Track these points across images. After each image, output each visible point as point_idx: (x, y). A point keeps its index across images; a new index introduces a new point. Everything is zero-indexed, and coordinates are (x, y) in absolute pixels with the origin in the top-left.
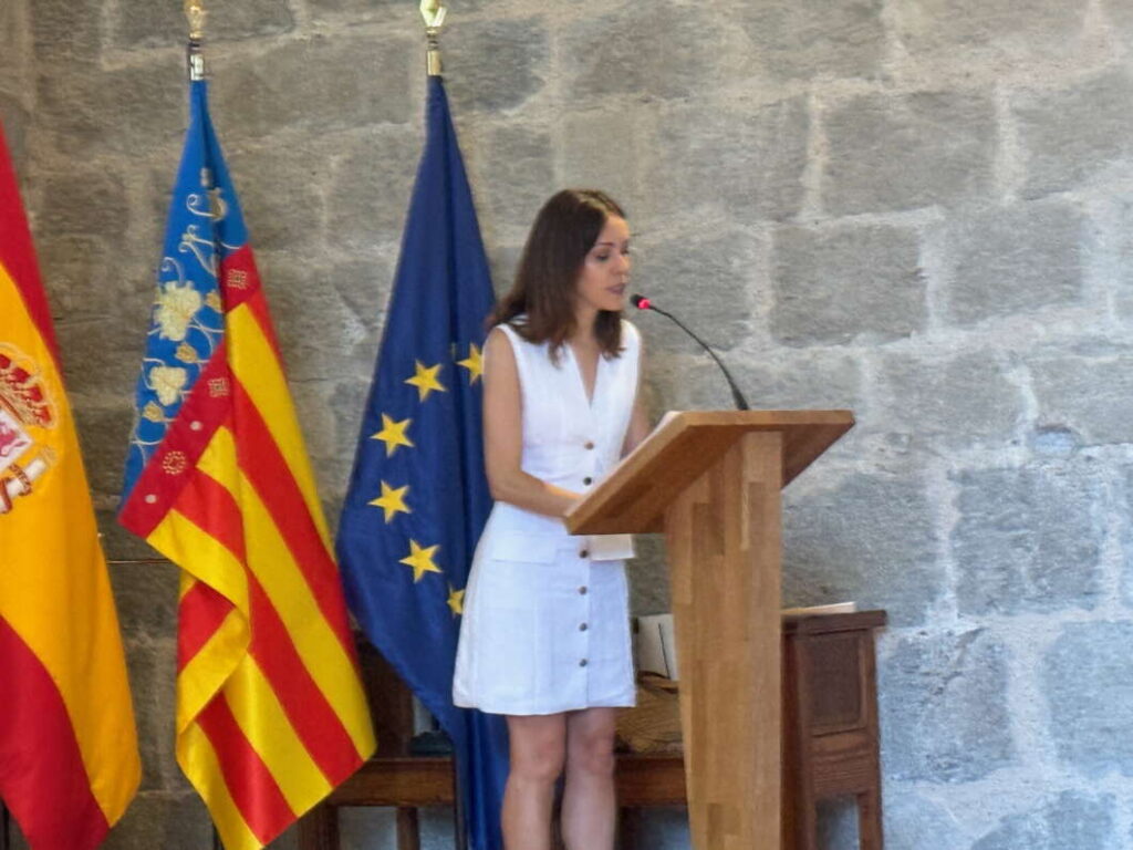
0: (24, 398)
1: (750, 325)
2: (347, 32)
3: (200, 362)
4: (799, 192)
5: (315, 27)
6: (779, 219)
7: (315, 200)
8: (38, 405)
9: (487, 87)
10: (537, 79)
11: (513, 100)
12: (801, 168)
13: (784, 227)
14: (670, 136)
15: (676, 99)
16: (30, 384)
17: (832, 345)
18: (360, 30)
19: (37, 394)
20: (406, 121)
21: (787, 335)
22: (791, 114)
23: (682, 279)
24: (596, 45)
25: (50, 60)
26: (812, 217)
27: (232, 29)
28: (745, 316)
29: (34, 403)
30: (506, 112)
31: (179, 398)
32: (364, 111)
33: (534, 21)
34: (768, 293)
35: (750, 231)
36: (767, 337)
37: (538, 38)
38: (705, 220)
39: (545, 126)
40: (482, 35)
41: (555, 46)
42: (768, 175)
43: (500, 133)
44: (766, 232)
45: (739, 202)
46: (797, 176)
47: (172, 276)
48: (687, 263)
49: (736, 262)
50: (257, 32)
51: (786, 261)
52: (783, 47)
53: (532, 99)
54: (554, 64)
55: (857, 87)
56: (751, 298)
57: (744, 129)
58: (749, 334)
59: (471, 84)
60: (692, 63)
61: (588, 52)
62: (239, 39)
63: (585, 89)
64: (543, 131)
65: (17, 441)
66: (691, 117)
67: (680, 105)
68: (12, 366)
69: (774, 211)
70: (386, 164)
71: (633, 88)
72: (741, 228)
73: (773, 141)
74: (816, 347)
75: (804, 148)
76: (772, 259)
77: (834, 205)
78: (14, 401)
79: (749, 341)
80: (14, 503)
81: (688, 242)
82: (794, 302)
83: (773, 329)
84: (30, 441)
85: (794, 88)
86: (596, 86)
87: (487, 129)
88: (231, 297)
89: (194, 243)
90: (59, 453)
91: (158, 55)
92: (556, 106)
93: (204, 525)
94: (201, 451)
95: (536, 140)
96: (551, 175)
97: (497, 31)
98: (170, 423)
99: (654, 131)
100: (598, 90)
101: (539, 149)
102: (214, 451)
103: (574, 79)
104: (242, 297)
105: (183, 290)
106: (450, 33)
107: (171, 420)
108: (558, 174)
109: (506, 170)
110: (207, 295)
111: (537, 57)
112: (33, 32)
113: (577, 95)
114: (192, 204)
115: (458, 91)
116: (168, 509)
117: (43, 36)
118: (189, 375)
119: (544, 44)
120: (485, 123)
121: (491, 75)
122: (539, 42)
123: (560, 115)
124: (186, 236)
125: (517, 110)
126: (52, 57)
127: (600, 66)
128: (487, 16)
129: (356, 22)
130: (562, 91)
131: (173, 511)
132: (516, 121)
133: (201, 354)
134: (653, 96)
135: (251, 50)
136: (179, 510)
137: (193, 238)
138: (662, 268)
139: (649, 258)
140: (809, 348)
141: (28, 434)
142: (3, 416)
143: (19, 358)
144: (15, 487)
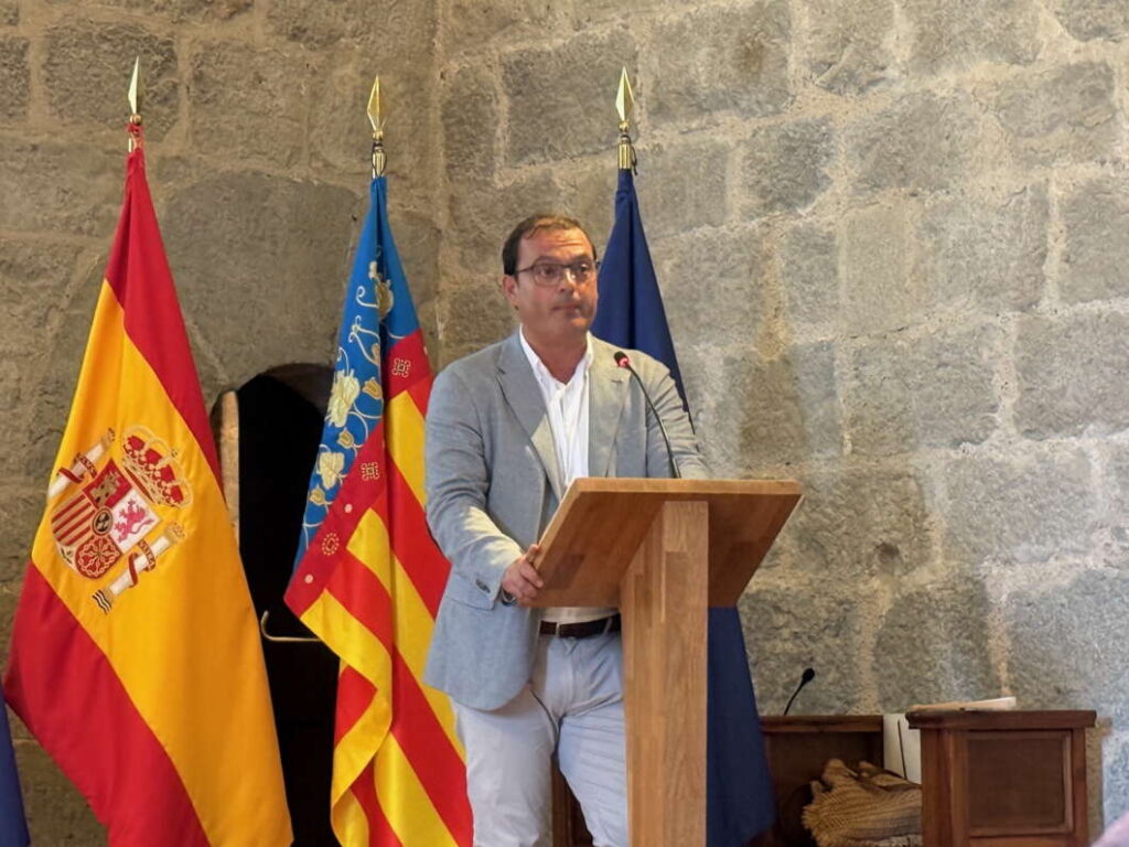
0: (154, 478)
1: (996, 416)
2: (679, 140)
3: (356, 447)
4: (1040, 281)
5: (654, 137)
6: (1022, 309)
8: (169, 485)
9: (785, 187)
10: (825, 177)
11: (807, 198)
12: (1043, 256)
13: (1026, 317)
14: (933, 229)
15: (938, 192)
16: (161, 464)
17: (1067, 437)
18: (692, 139)
19: (168, 474)
20: (722, 224)
21: (1027, 427)
22: (1033, 202)
23: (941, 372)
24: (874, 141)
25: (458, 180)
26: (1051, 305)
27: (591, 143)
28: (993, 408)
29: (164, 484)
30: (800, 211)
31: (338, 480)
32: (690, 216)
33: (825, 120)
34: (1013, 385)
35: (997, 322)
36: (1012, 431)
37: (827, 137)
38: (958, 314)
39: (830, 224)
40: (782, 137)
41: (842, 146)
42: (1013, 264)
43: (795, 231)
44: (1012, 321)
45: (988, 292)
46: (1039, 265)
47: (343, 365)
48: (946, 356)
49: (986, 354)
51: (1028, 351)
52: (1030, 135)
53: (820, 198)
54: (840, 160)
55: (1088, 171)
56: (997, 391)
57: (995, 220)
58: (997, 427)
59: (774, 185)
60: (952, 155)
61: (868, 148)
62: (596, 153)
63: (866, 185)
64: (831, 228)
65: (146, 519)
66: (950, 209)
67: (941, 193)
68: (146, 448)
69: (1019, 301)
70: (705, 266)
71: (903, 182)
72: (991, 319)
73: (1018, 230)
74: (1055, 439)
75: (1045, 236)
76: (1016, 350)
77: (1069, 293)
78: (146, 481)
79: (995, 434)
80: (139, 577)
81: (945, 335)
82: (1034, 393)
83: (1017, 422)
84: (157, 520)
85: (1037, 175)
86: (872, 183)
87: (786, 229)
88: (393, 385)
89: (359, 333)
90: (189, 530)
91: (537, 170)
92: (843, 203)
93: (348, 605)
94: (351, 533)
95: (824, 238)
96: (835, 272)
97: (795, 132)
98: (329, 506)
99: (920, 224)
100: (875, 186)
101: (825, 247)
102: (361, 533)
103: (857, 175)
104: (405, 385)
105: (347, 378)
106: (758, 136)
107: (330, 503)
108: (842, 269)
109: (800, 268)
110: (366, 383)
111: (827, 155)
112: (447, 156)
113: (858, 191)
114: (361, 296)
115: (764, 193)
116: (321, 591)
117: (453, 158)
118: (346, 460)
119: (832, 142)
120: (784, 223)
121: (790, 175)
122: (828, 140)
123: (845, 212)
124: (353, 327)
125: (809, 209)
126: (459, 177)
127: (877, 163)
128: (788, 119)
129: (685, 130)
130: (846, 188)
131: (326, 591)
132: (809, 219)
133: (357, 439)
134: (920, 189)
135: (606, 161)
136: (330, 590)
137: (359, 328)
138: (924, 361)
139: (914, 353)
140: (1049, 440)
141: (157, 512)
142: (134, 494)
143: (153, 440)
144: (141, 562)
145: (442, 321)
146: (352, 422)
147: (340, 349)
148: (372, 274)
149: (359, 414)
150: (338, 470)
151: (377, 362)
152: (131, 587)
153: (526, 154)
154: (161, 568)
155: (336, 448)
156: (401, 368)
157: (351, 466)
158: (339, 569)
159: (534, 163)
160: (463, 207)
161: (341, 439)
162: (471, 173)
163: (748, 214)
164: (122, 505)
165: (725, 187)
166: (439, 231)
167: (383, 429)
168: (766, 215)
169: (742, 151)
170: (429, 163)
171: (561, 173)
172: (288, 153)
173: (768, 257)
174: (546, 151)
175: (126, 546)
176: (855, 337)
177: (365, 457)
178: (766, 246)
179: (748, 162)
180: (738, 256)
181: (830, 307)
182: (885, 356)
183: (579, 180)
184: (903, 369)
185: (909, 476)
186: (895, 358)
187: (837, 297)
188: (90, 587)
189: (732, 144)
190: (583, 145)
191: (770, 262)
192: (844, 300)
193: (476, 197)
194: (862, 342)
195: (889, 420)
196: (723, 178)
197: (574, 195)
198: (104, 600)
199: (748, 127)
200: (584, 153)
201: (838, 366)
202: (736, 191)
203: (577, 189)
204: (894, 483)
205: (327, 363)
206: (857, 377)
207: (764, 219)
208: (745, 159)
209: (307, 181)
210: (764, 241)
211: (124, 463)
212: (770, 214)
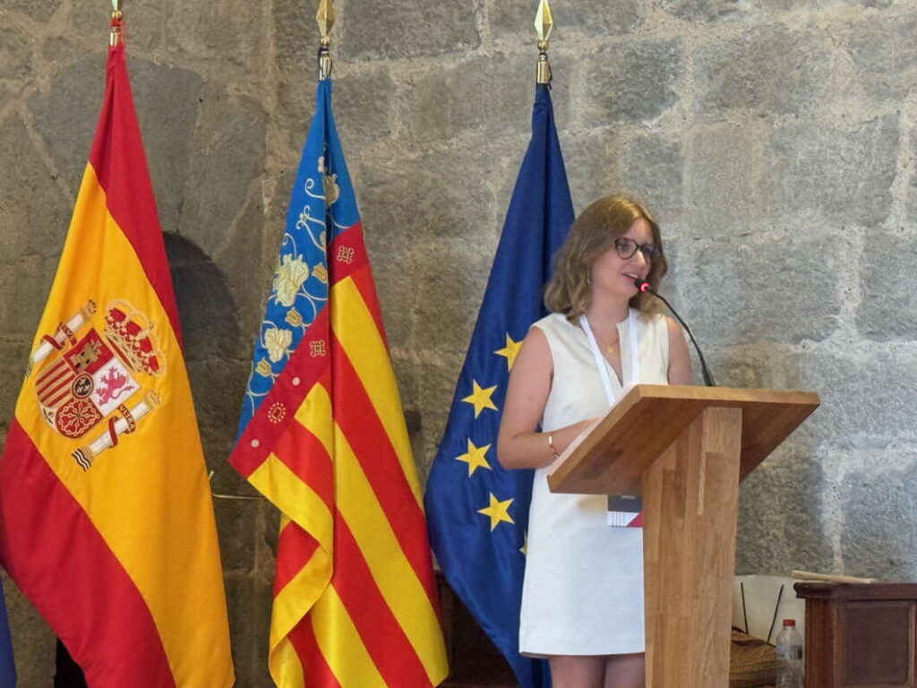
0: (134, 348)
1: (839, 319)
2: (520, 50)
3: (304, 326)
4: (887, 200)
5: (495, 45)
6: (869, 225)
7: (488, 195)
8: (147, 355)
9: (631, 100)
10: (673, 94)
11: (653, 112)
12: (891, 179)
13: (871, 232)
14: (780, 148)
15: (787, 115)
16: (141, 336)
17: (909, 340)
19: (146, 345)
20: (564, 128)
21: (869, 329)
22: (884, 131)
23: (784, 276)
24: (724, 65)
26: (898, 223)
27: (431, 46)
28: (836, 311)
29: (143, 354)
30: (645, 123)
31: (285, 356)
33: (673, 43)
34: (856, 291)
35: (844, 234)
36: (854, 331)
37: (676, 58)
38: (806, 224)
39: (675, 136)
40: (629, 55)
41: (690, 67)
42: (861, 185)
43: (639, 140)
44: (857, 235)
45: (835, 208)
46: (887, 187)
47: (289, 250)
48: (789, 261)
49: (831, 263)
50: (449, 48)
51: (874, 263)
52: (882, 70)
53: (666, 112)
54: (689, 80)
56: (842, 296)
57: (844, 144)
58: (838, 328)
59: (619, 98)
60: (803, 83)
61: (717, 72)
62: (435, 55)
63: (714, 104)
64: (676, 140)
65: (126, 385)
66: (799, 131)
67: (791, 118)
68: (127, 320)
69: (866, 217)
71: (752, 104)
72: (836, 232)
73: (868, 155)
74: (896, 342)
75: (894, 162)
76: (861, 260)
78: (126, 351)
79: (837, 333)
80: (119, 439)
81: (790, 243)
82: (878, 300)
83: (858, 323)
84: (137, 386)
85: (888, 107)
86: (721, 101)
87: (630, 137)
88: (337, 272)
89: (308, 222)
90: (164, 397)
91: (373, 67)
92: (688, 119)
93: (296, 469)
94: (299, 404)
95: (669, 148)
96: (680, 179)
97: (643, 51)
98: (276, 378)
99: (767, 143)
100: (723, 105)
101: (671, 156)
102: (309, 404)
103: (704, 94)
104: (347, 270)
105: (295, 262)
106: (604, 52)
107: (277, 375)
108: (686, 178)
109: (643, 174)
110: (315, 267)
111: (675, 74)
112: (277, 45)
113: (705, 109)
114: (310, 188)
115: (608, 103)
116: (269, 454)
117: (284, 49)
118: (294, 337)
119: (680, 63)
120: (628, 132)
121: (635, 89)
122: (676, 61)
123: (691, 127)
124: (301, 216)
125: (655, 121)
126: (290, 67)
127: (726, 85)
128: (635, 37)
129: (530, 41)
130: (693, 105)
131: (272, 455)
132: (654, 131)
133: (306, 318)
134: (769, 112)
135: (445, 64)
136: (276, 455)
137: (308, 217)
138: (768, 265)
139: (758, 257)
140: (889, 343)
141: (136, 380)
142: (115, 362)
143: (132, 314)
144: (121, 425)
145: (267, 196)
146: (300, 303)
147: (287, 234)
148: (321, 168)
149: (307, 296)
150: (285, 346)
151: (324, 249)
152: (111, 447)
153: (361, 50)
154: (141, 431)
155: (283, 325)
156: (345, 255)
157: (299, 342)
158: (287, 436)
159: (369, 59)
160: (293, 95)
161: (288, 317)
162: (303, 64)
163: (592, 122)
164: (104, 371)
165: (568, 96)
166: (267, 114)
167: (328, 310)
168: (609, 124)
169: (586, 64)
170: (261, 52)
171: (398, 71)
172: (150, 38)
173: (610, 161)
174: (383, 50)
175: (107, 409)
176: (697, 239)
177: (314, 334)
178: (608, 151)
179: (593, 75)
180: (578, 158)
181: (672, 210)
182: (728, 258)
183: (416, 79)
184: (746, 271)
185: (748, 365)
186: (739, 260)
187: (681, 202)
188: (70, 445)
189: (576, 57)
190: (422, 47)
191: (613, 166)
192: (687, 205)
193: (307, 86)
194: (704, 243)
195: (729, 315)
196: (567, 87)
197: (411, 91)
198: (83, 458)
199: (593, 44)
200: (422, 54)
201: (679, 263)
202: (579, 100)
203: (414, 85)
204: (732, 372)
206: (698, 274)
207: (608, 127)
208: (590, 72)
209: (165, 65)
210: (607, 146)
211: (106, 333)
212: (614, 123)
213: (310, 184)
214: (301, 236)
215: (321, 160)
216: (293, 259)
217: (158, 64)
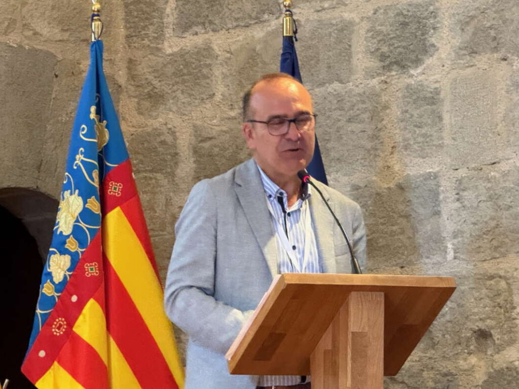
2: (315, 16)
3: (80, 250)
9: (400, 53)
10: (433, 45)
11: (417, 62)
18: (324, 16)
20: (349, 82)
24: (472, 18)
25: (135, 47)
27: (243, 19)
30: (412, 72)
31: (65, 277)
32: (323, 75)
37: (434, 14)
39: (437, 82)
40: (398, 14)
41: (446, 22)
43: (408, 87)
47: (68, 187)
50: (259, 21)
53: (429, 61)
54: (445, 32)
59: (391, 52)
61: (467, 23)
62: (247, 26)
63: (465, 52)
64: (437, 85)
70: (336, 114)
71: (495, 49)
86: (471, 49)
87: (400, 85)
88: (109, 203)
89: (82, 161)
91: (199, 40)
92: (446, 66)
93: (74, 374)
94: (76, 319)
95: (431, 92)
96: (440, 118)
97: (408, 11)
98: (58, 297)
99: (508, 82)
100: (472, 52)
101: (432, 99)
102: (84, 318)
103: (458, 44)
104: (118, 202)
105: (73, 196)
106: (378, 14)
107: (59, 294)
108: (446, 117)
109: (412, 116)
110: (88, 200)
111: (434, 29)
112: (126, 28)
113: (459, 56)
114: (83, 133)
115: (383, 57)
116: (53, 362)
117: (132, 30)
118: (72, 261)
119: (438, 19)
120: (400, 81)
122: (435, 17)
123: (448, 73)
124: (77, 157)
125: (419, 70)
126: (136, 45)
127: (474, 34)
129: (320, 9)
130: (449, 54)
131: (56, 363)
132: (420, 78)
133: (81, 245)
134: (509, 55)
135: (255, 33)
136: (59, 362)
137: (82, 158)
138: (512, 188)
139: (504, 181)
146: (77, 231)
147: (67, 174)
148: (93, 116)
149: (83, 225)
150: (66, 269)
151: (96, 184)
153: (191, 26)
155: (63, 251)
156: (115, 189)
157: (76, 265)
158: (67, 346)
159: (196, 34)
160: (139, 68)
161: (68, 244)
162: (146, 42)
163: (370, 74)
166: (120, 86)
167: (101, 237)
168: (384, 75)
169: (365, 25)
170: (112, 33)
171: (220, 42)
172: (6, 23)
173: (386, 107)
174: (207, 25)
176: (457, 169)
177: (87, 258)
178: (384, 98)
179: (370, 34)
180: (361, 106)
181: (436, 146)
182: (482, 185)
183: (233, 48)
184: (496, 194)
185: (500, 277)
186: (489, 185)
187: (442, 139)
189: (357, 20)
190: (237, 19)
191: (388, 111)
192: (447, 141)
193: (150, 59)
194: (462, 173)
195: (484, 233)
196: (350, 46)
197: (229, 59)
200: (237, 26)
201: (443, 191)
203: (232, 54)
204: (488, 282)
205: (35, 188)
206: (458, 200)
207: (383, 78)
208: (368, 31)
209: (20, 46)
210: (383, 94)
212: (388, 73)
213: (83, 129)
214: (77, 174)
215: (93, 109)
216: (71, 194)
217: (15, 46)
